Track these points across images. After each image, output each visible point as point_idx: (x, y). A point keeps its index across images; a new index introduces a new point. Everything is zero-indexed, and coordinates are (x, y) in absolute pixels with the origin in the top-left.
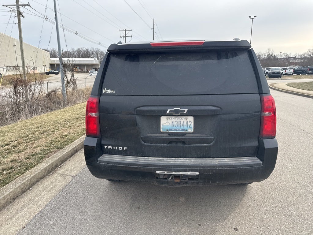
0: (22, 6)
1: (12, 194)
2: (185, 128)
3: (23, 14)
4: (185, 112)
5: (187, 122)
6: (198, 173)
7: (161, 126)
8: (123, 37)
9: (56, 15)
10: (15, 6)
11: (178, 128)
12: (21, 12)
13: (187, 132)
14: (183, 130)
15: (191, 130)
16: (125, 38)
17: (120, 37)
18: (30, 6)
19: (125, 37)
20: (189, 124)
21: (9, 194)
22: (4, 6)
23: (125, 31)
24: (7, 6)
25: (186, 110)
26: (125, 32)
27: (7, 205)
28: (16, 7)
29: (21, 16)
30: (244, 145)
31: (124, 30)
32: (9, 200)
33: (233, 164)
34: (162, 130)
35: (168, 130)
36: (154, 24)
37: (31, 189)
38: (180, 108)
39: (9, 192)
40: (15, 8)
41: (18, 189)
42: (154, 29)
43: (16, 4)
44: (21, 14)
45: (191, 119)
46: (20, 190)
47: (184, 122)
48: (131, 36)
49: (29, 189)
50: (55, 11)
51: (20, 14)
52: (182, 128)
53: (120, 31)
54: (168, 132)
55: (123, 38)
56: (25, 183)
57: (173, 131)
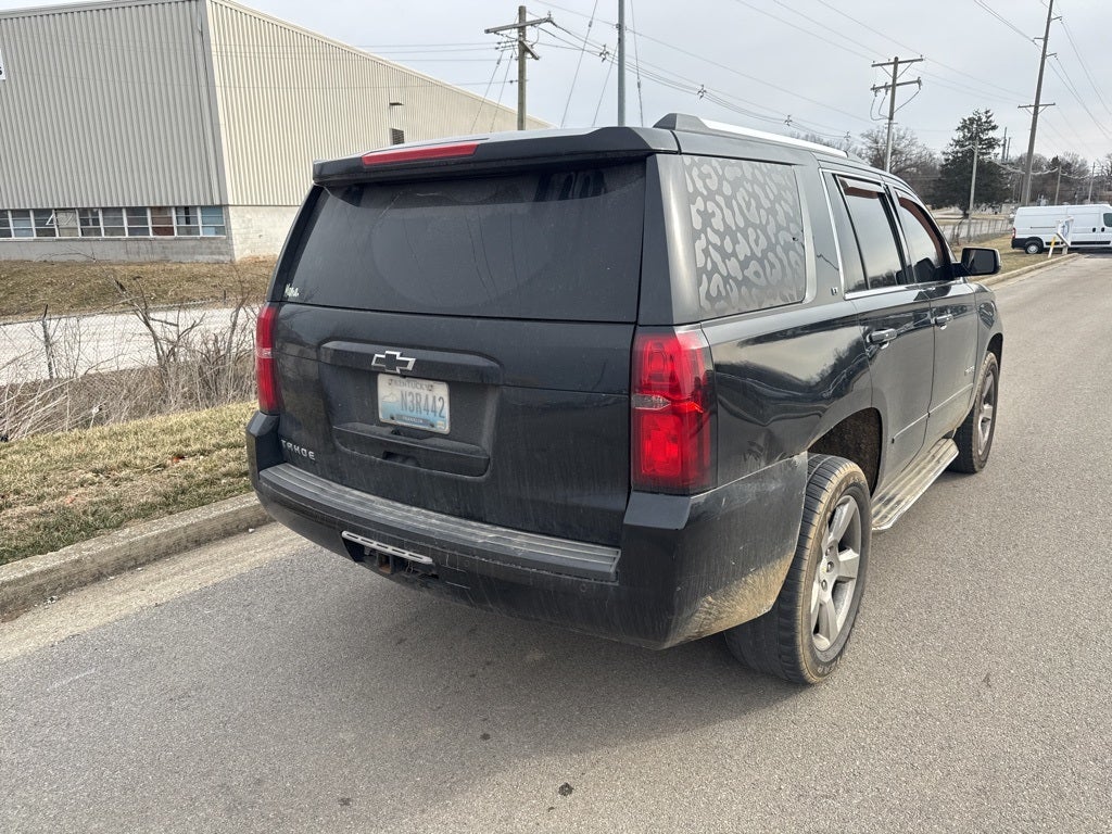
0: (533, 24)
1: (195, 529)
2: (431, 416)
3: (535, 50)
4: (410, 367)
5: (434, 398)
6: (426, 560)
7: (380, 405)
8: (886, 87)
9: (621, 41)
10: (514, 27)
11: (414, 414)
12: (528, 44)
13: (433, 429)
14: (425, 422)
15: (443, 426)
16: (890, 92)
17: (873, 89)
18: (552, 22)
19: (894, 85)
20: (439, 404)
21: (185, 528)
22: (488, 31)
23: (896, 62)
24: (496, 31)
25: (412, 361)
26: (895, 69)
27: (178, 552)
28: (516, 30)
29: (529, 55)
30: (575, 501)
31: (892, 61)
32: (184, 542)
33: (519, 555)
34: (381, 416)
35: (392, 418)
36: (1053, 16)
37: (251, 530)
38: (398, 354)
39: (185, 524)
40: (515, 33)
41: (215, 523)
42: (1046, 39)
43: (517, 22)
44: (529, 51)
45: (441, 391)
46: (220, 527)
47: (427, 396)
48: (919, 82)
49: (246, 530)
50: (620, 27)
51: (524, 49)
52: (424, 413)
53: (873, 66)
54: (393, 422)
55: (883, 90)
56: (236, 513)
57: (405, 421)
